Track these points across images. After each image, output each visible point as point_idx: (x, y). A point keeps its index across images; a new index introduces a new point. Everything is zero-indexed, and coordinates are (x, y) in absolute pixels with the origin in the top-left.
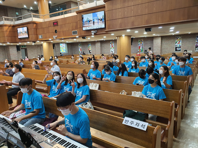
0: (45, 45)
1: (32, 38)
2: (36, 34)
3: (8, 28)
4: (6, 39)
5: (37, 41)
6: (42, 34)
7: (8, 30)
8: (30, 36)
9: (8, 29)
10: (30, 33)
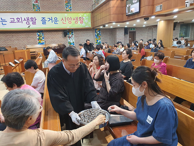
0: (161, 24)
1: (144, 13)
2: (151, 4)
3: (116, 2)
4: (112, 18)
5: (151, 16)
6: (161, 3)
7: (116, 6)
8: (142, 9)
9: (115, 4)
10: (142, 5)
